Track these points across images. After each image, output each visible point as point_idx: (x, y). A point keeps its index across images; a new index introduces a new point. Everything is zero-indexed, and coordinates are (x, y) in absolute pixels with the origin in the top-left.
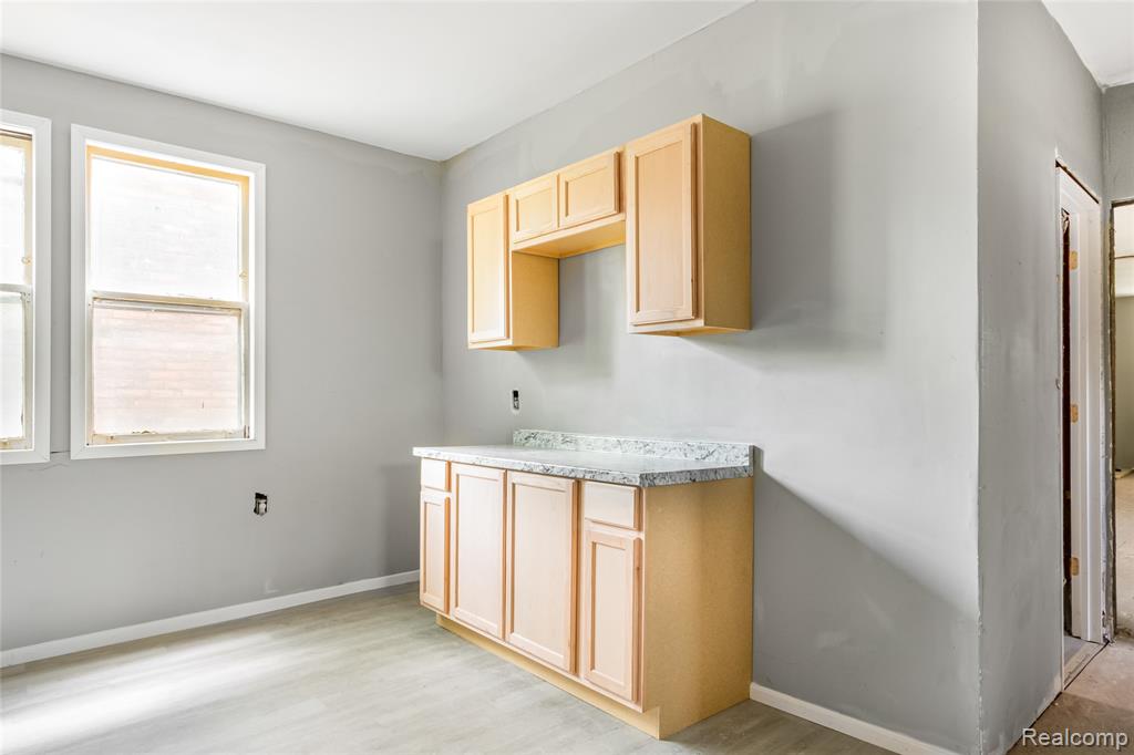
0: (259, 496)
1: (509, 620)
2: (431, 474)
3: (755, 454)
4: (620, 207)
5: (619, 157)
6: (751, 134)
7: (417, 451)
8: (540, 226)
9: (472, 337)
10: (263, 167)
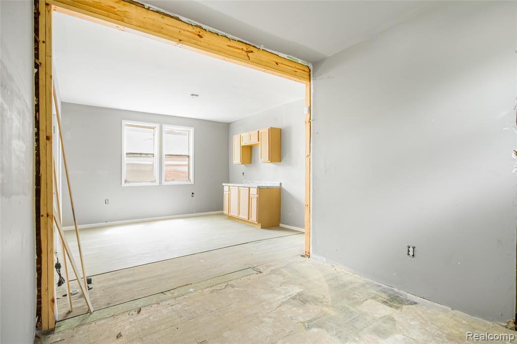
0: (193, 193)
1: (239, 213)
2: (226, 189)
3: (281, 184)
4: (259, 141)
5: (258, 132)
6: (281, 128)
7: (223, 184)
8: (246, 142)
9: (234, 162)
10: (193, 128)
